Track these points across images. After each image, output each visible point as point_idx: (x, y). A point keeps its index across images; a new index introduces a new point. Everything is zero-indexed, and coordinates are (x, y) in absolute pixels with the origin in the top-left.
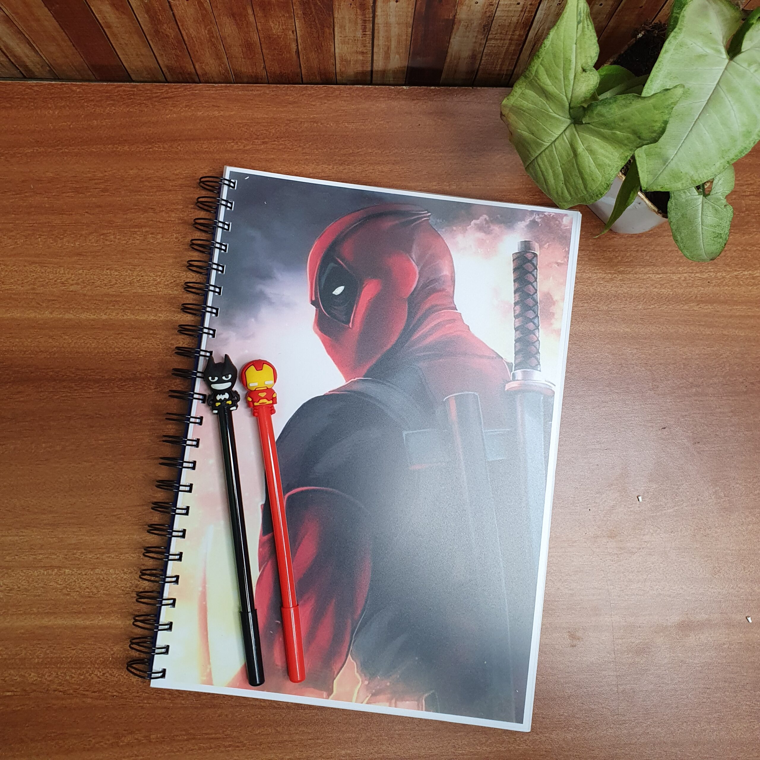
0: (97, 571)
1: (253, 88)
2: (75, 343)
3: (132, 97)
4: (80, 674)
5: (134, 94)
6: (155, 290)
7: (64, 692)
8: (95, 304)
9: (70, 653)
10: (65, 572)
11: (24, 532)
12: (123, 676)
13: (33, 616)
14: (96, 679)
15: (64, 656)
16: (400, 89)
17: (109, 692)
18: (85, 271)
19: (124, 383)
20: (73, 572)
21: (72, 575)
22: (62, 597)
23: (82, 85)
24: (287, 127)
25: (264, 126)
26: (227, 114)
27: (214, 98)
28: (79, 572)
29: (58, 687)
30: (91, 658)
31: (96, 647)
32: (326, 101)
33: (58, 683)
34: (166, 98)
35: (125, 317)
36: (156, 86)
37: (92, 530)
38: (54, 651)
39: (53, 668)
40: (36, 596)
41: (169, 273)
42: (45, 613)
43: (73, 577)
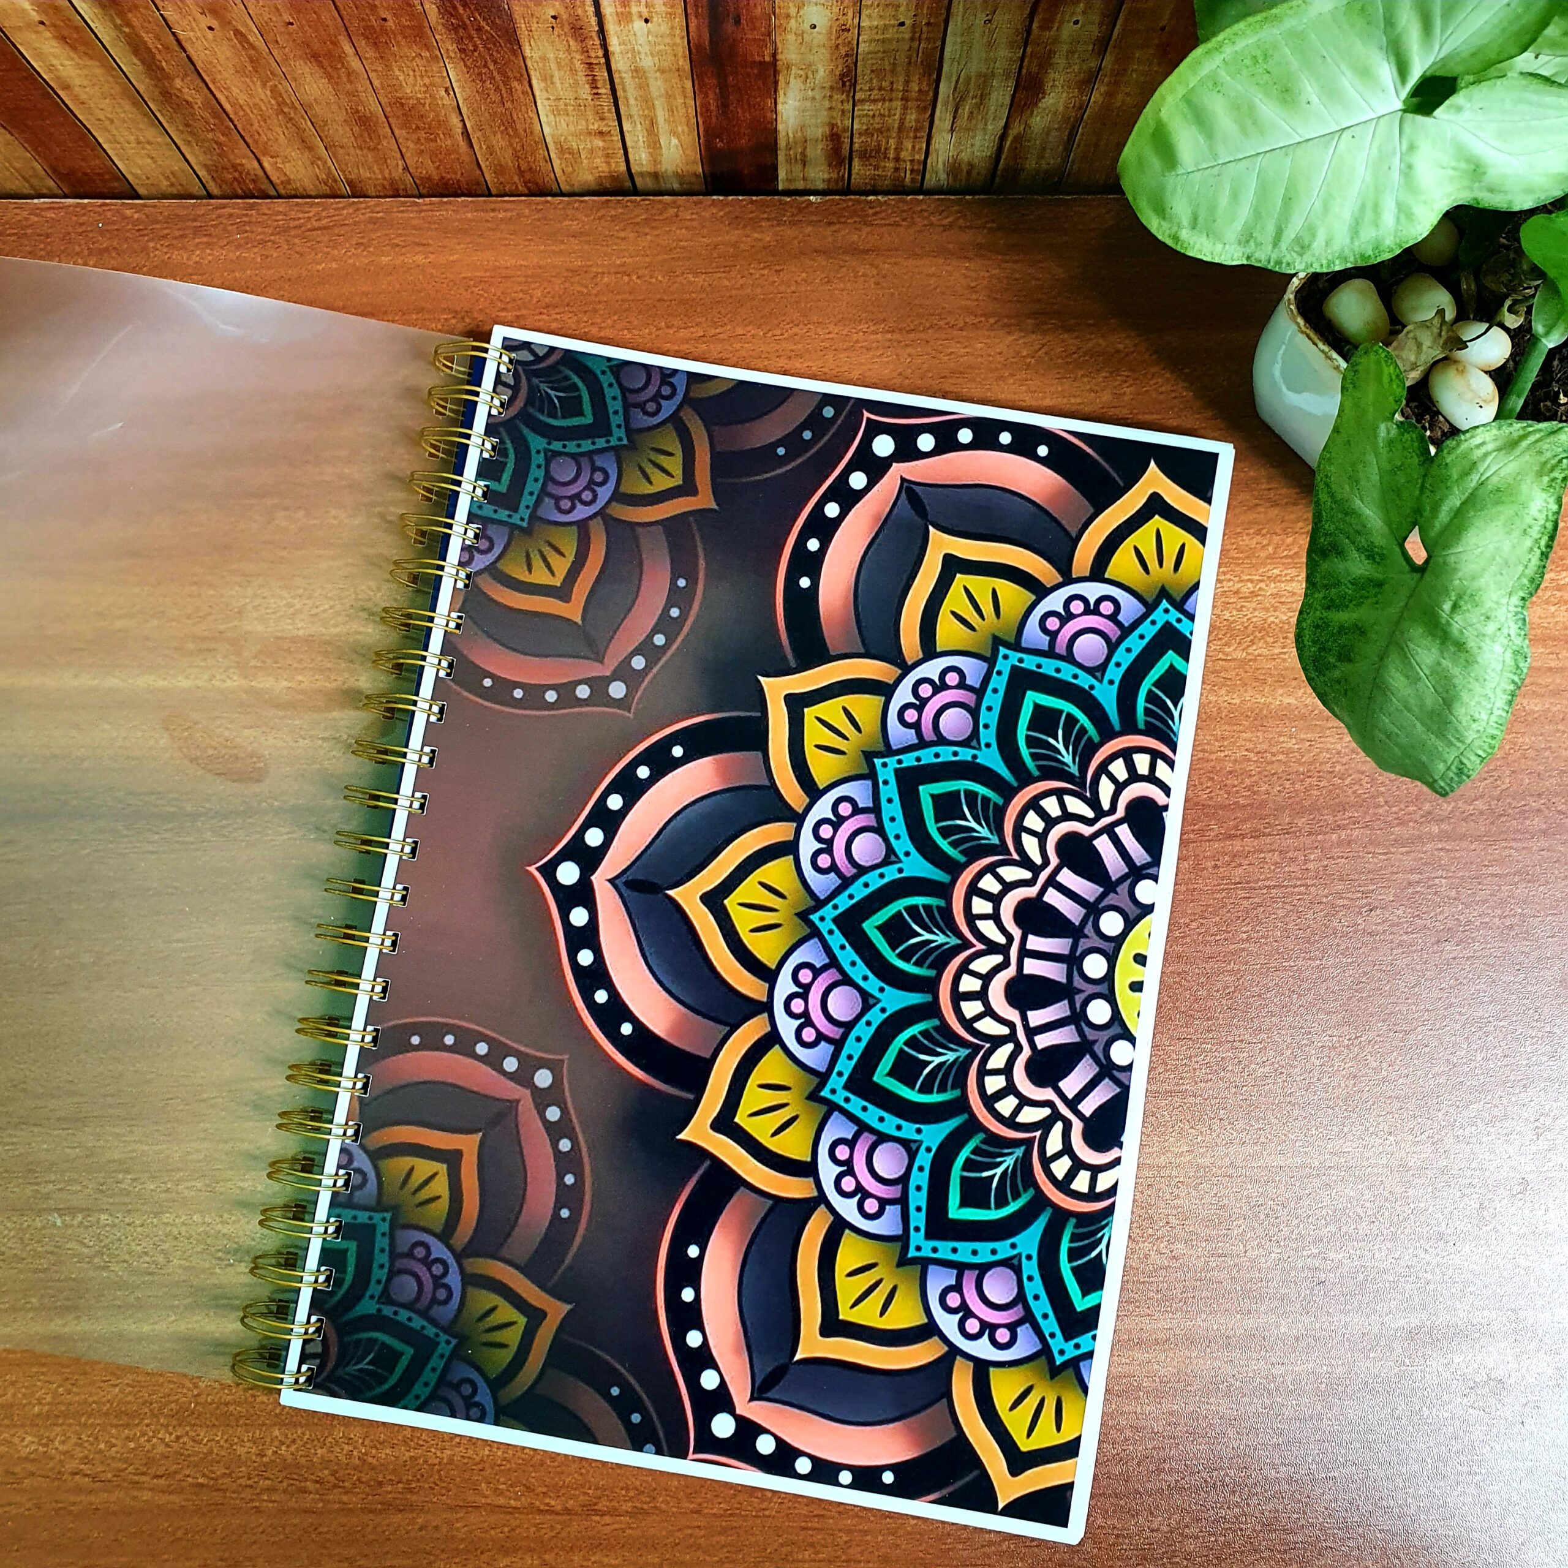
0: (166, 1217)
1: (498, 206)
2: (125, 738)
3: (248, 228)
4: (127, 1438)
5: (250, 222)
6: (290, 627)
7: (94, 1478)
8: (167, 656)
9: (109, 1392)
10: (98, 1222)
11: (15, 1136)
12: (218, 1442)
13: (31, 1315)
14: (161, 1449)
15: (95, 1398)
16: (803, 202)
17: (188, 1476)
18: (146, 588)
19: (224, 822)
20: (117, 1221)
21: (114, 1226)
22: (91, 1273)
23: (144, 205)
24: (567, 285)
25: (520, 283)
26: (442, 260)
27: (414, 228)
28: (127, 1220)
29: (82, 1467)
30: (151, 1404)
31: (161, 1380)
32: (647, 230)
33: (81, 1459)
34: (317, 229)
35: (229, 683)
36: (297, 204)
37: (158, 1131)
38: (75, 1390)
39: (70, 1425)
40: (36, 1271)
41: (319, 591)
42: (56, 1308)
43: (115, 1231)
